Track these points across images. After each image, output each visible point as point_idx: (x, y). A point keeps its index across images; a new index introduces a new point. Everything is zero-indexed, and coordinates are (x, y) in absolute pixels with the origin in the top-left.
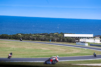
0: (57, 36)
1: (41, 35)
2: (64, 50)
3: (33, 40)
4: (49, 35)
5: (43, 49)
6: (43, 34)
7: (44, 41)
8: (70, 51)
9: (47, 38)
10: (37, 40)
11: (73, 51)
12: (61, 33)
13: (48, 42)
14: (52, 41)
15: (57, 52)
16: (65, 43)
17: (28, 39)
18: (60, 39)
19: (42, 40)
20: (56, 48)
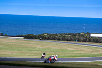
0: (83, 36)
1: (67, 34)
2: (90, 50)
3: (59, 40)
4: (75, 35)
5: (69, 49)
6: (69, 34)
7: (70, 41)
8: (97, 51)
9: (73, 38)
10: (63, 40)
11: (100, 51)
12: (88, 33)
13: (75, 42)
14: (78, 41)
15: (83, 52)
16: (91, 43)
17: (54, 39)
18: (86, 39)
19: (67, 40)
20: (82, 48)
